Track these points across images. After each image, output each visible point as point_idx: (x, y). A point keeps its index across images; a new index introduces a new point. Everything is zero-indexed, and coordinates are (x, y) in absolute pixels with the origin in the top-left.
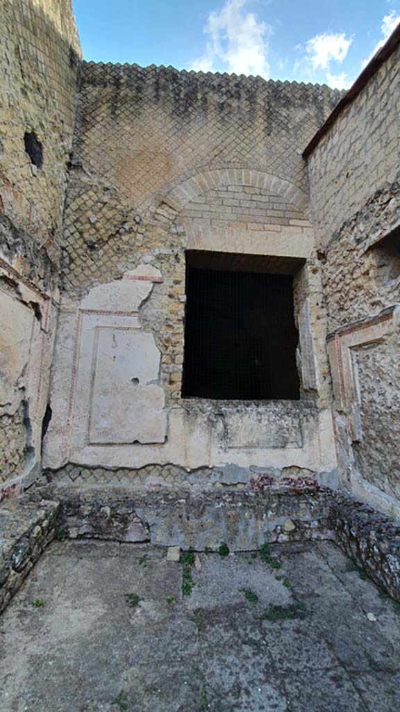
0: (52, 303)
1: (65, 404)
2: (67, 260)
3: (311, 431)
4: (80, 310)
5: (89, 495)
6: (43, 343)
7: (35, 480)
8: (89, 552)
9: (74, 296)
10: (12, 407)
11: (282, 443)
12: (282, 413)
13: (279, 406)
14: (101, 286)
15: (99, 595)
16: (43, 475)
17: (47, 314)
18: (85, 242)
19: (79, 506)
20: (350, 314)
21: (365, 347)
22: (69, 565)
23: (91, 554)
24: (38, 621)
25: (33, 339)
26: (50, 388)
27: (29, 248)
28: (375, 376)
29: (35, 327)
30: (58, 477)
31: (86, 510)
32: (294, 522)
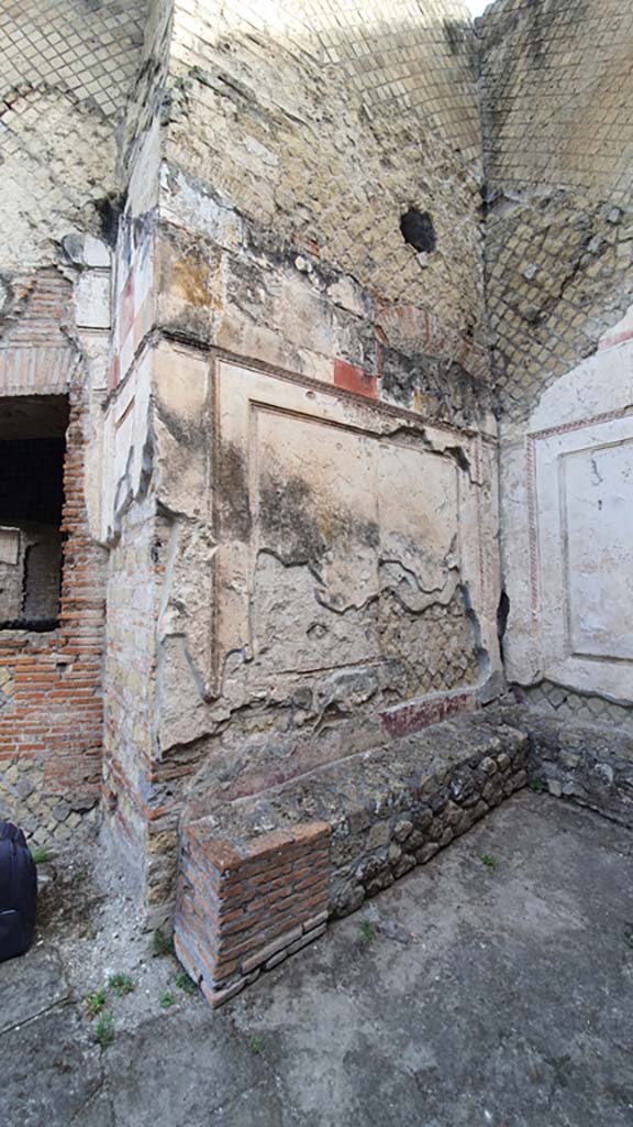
0: (483, 439)
1: (527, 589)
2: (501, 364)
4: (528, 435)
5: (576, 736)
6: (478, 501)
7: (498, 695)
8: (580, 827)
9: (518, 417)
10: (443, 593)
14: (558, 382)
15: (581, 898)
16: (510, 691)
17: (476, 458)
18: (524, 319)
19: (559, 750)
22: (544, 832)
23: (582, 831)
24: (482, 883)
25: (461, 499)
26: (502, 566)
27: (432, 375)
29: (462, 481)
30: (531, 697)
31: (571, 760)
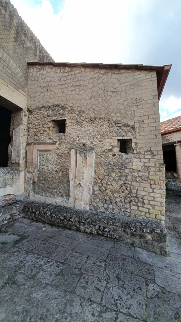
3: (17, 179)
11: (5, 185)
12: (6, 173)
13: (5, 170)
20: (40, 138)
21: (44, 151)
28: (46, 161)
32: (10, 215)
